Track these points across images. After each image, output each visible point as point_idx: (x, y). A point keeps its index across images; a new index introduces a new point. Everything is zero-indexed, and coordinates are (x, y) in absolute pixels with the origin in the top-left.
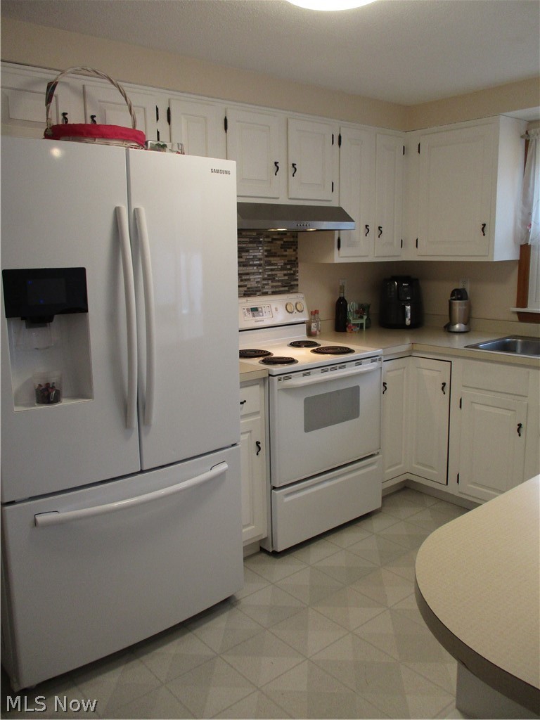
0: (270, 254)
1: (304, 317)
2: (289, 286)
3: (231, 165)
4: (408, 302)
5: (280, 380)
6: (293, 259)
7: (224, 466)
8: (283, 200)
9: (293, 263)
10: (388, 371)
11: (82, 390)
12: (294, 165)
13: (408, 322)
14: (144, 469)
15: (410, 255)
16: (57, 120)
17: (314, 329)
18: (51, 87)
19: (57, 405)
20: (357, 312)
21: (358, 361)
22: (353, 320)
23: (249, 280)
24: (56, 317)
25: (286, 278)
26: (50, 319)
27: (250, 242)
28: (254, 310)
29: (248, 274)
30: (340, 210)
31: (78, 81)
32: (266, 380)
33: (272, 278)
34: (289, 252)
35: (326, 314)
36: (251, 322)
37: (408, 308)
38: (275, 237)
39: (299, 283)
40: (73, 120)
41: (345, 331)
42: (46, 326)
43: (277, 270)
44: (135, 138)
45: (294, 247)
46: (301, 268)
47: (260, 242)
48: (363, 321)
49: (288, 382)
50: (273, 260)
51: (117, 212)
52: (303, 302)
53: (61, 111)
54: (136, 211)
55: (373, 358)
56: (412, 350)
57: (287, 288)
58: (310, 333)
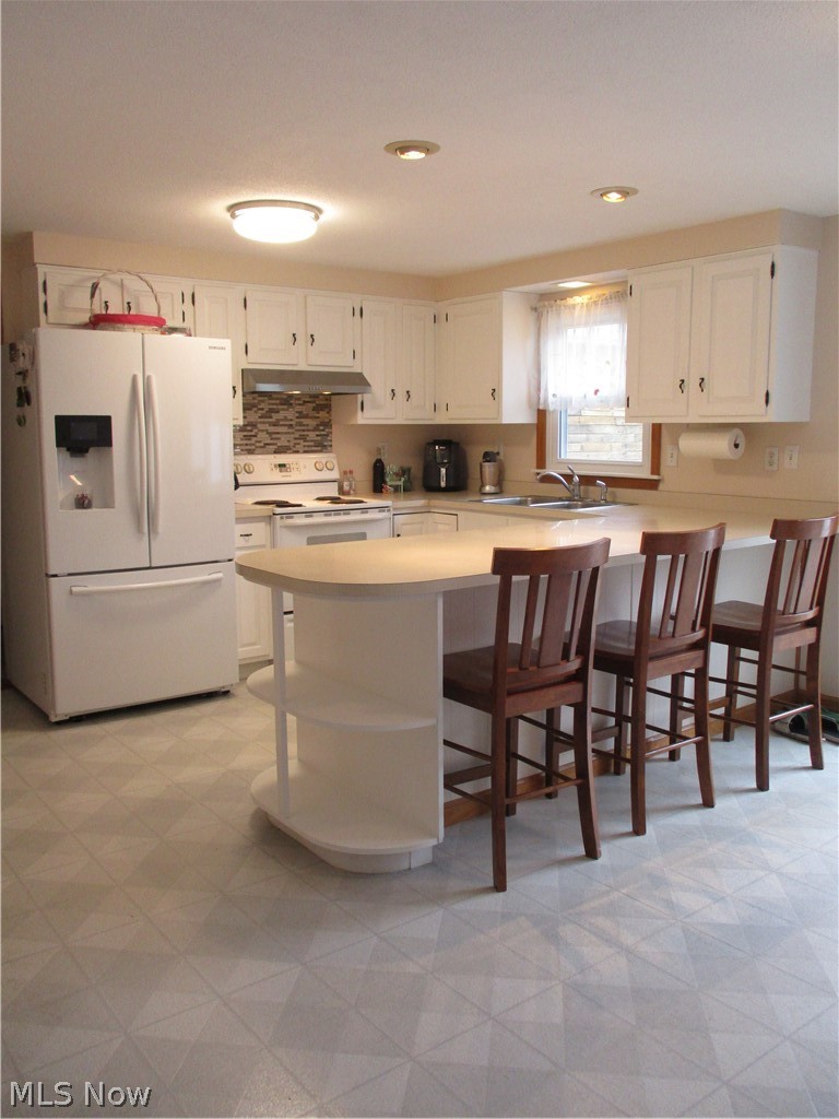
0: (301, 415)
1: (335, 475)
2: (321, 446)
3: (227, 343)
4: (443, 465)
5: (282, 518)
6: (327, 420)
7: (220, 575)
8: (302, 367)
9: (328, 424)
10: (403, 524)
11: (108, 503)
12: (312, 336)
13: (443, 484)
14: (153, 565)
15: (442, 419)
16: (99, 310)
17: (346, 488)
18: (95, 287)
19: (89, 510)
20: (397, 474)
21: (364, 510)
22: (390, 481)
23: (279, 439)
24: (91, 450)
25: (319, 438)
26: (87, 451)
27: (281, 404)
28: (282, 466)
29: (278, 433)
30: (360, 375)
31: (117, 277)
32: (270, 518)
33: (304, 438)
34: (322, 414)
35: (363, 475)
36: (278, 476)
37: (443, 471)
38: (306, 400)
39: (333, 443)
40: (111, 311)
41: (381, 492)
42: (83, 456)
43: (308, 430)
44: (157, 323)
45: (327, 410)
46: (335, 429)
47: (291, 404)
48: (401, 483)
49: (290, 521)
50: (305, 421)
51: (134, 378)
52: (335, 462)
53: (103, 300)
54: (149, 377)
55: (381, 509)
56: (429, 506)
57: (319, 448)
58: (341, 490)
